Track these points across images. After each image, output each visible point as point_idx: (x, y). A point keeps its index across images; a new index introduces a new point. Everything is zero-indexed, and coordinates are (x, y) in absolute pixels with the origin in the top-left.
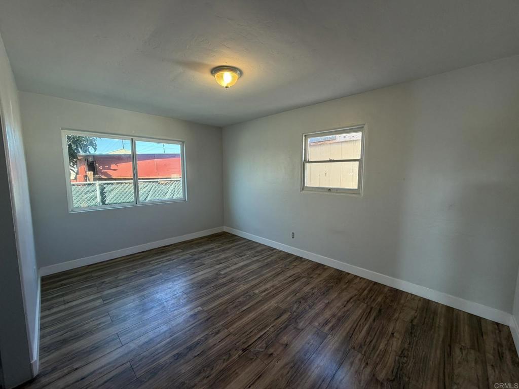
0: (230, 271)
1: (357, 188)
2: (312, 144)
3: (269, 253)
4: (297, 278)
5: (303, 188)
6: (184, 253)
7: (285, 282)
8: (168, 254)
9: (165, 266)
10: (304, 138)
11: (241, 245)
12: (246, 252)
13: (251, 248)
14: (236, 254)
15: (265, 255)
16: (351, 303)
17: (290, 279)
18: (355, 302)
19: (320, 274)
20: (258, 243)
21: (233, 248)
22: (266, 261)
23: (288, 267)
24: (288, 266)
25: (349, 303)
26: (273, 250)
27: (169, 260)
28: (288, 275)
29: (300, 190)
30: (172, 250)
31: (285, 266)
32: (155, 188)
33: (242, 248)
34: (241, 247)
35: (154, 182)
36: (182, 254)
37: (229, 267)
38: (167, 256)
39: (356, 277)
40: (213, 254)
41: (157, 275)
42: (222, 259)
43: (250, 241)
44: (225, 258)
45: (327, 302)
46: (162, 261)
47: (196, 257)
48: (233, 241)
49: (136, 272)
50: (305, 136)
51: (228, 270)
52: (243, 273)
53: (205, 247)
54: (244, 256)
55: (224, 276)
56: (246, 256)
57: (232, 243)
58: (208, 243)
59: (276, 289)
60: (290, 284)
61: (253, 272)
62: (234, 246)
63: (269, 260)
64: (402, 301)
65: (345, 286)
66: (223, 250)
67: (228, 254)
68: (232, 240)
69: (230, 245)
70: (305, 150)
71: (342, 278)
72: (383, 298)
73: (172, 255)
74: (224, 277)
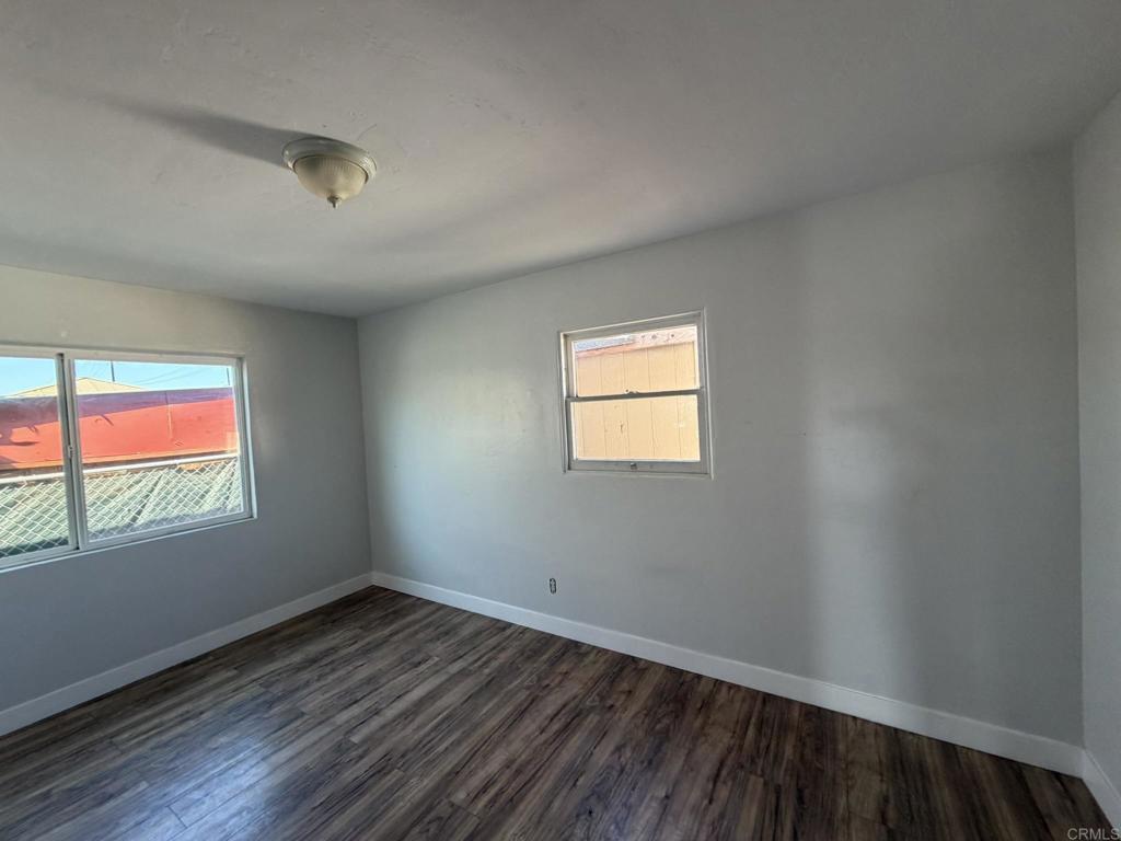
0: (383, 727)
1: (698, 459)
2: (581, 355)
3: (493, 641)
4: (573, 717)
5: (569, 465)
6: (244, 680)
7: (544, 737)
8: (186, 695)
9: (166, 744)
10: (562, 341)
11: (417, 627)
12: (431, 646)
13: (447, 633)
14: (403, 660)
15: (483, 649)
16: (725, 782)
17: (556, 726)
18: (734, 779)
19: (630, 692)
20: (465, 611)
21: (396, 638)
22: (487, 671)
23: (547, 682)
24: (547, 678)
25: (719, 784)
26: (504, 629)
27: (184, 719)
28: (550, 711)
29: (561, 470)
30: (201, 677)
31: (539, 679)
32: (168, 483)
33: (421, 636)
34: (416, 633)
35: (164, 467)
36: (232, 685)
37: (377, 713)
38: (180, 704)
39: (718, 683)
40: (333, 670)
41: (126, 795)
42: (360, 686)
43: (443, 606)
44: (370, 680)
45: (664, 794)
46: (161, 724)
47: (277, 690)
48: (398, 614)
49: (47, 795)
50: (565, 336)
51: (376, 723)
52: (419, 728)
53: (313, 649)
54: (425, 661)
55: (360, 751)
56: (431, 662)
57: (391, 622)
58: (323, 633)
59: (518, 772)
60: (556, 744)
61: (449, 721)
62: (397, 633)
63: (495, 664)
64: (841, 747)
65: (698, 723)
66: (366, 651)
67: (381, 661)
68: (394, 612)
69: (387, 631)
70: (567, 370)
71: (686, 695)
72: (794, 746)
73: (201, 695)
74: (361, 757)
